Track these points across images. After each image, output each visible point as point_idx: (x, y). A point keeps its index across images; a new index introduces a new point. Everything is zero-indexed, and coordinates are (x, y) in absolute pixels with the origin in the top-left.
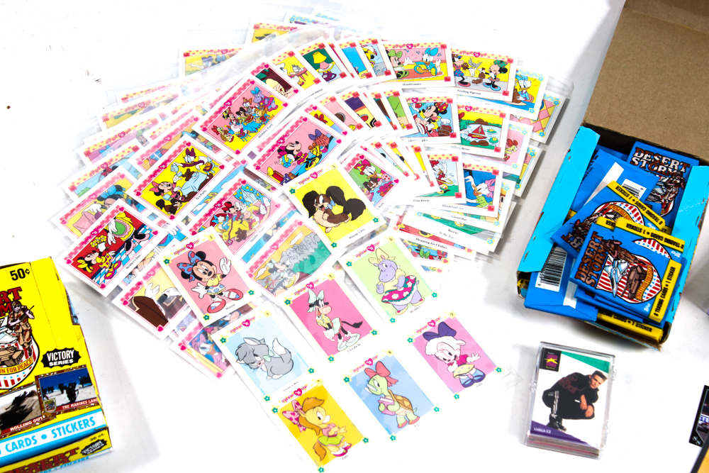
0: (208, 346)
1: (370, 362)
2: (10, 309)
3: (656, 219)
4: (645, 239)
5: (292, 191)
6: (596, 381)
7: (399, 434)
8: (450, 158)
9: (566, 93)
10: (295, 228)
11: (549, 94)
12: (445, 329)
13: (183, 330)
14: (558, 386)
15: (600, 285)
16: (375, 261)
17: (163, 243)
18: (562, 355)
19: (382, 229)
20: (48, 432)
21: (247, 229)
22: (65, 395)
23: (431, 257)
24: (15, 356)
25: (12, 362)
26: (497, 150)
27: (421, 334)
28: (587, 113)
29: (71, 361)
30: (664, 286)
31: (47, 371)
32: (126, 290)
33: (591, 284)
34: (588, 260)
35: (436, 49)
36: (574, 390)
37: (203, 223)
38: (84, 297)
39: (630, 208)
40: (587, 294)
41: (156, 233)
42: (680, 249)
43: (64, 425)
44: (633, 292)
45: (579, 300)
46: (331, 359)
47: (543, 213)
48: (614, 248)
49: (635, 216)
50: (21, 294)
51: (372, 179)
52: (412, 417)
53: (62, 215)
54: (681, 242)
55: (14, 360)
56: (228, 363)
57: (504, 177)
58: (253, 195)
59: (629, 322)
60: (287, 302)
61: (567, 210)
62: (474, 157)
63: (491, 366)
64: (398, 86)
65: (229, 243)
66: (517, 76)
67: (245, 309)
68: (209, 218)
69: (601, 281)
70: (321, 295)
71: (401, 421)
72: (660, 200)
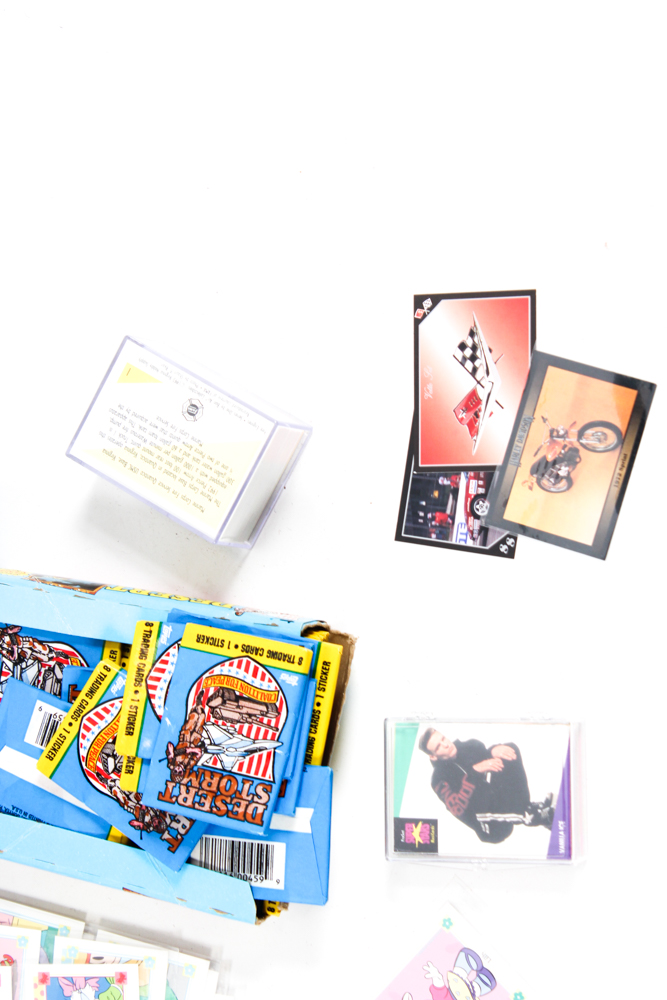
3: (102, 678)
4: (149, 697)
6: (439, 745)
14: (468, 818)
15: (264, 774)
18: (402, 815)
30: (238, 652)
33: (267, 790)
34: (219, 804)
36: (467, 786)
39: (88, 729)
42: (155, 630)
44: (264, 708)
45: (297, 804)
47: (124, 889)
48: (183, 758)
49: (101, 717)
54: (141, 627)
57: (50, 960)
59: (319, 704)
61: (111, 845)
63: (442, 939)
69: (256, 773)
72: (52, 670)
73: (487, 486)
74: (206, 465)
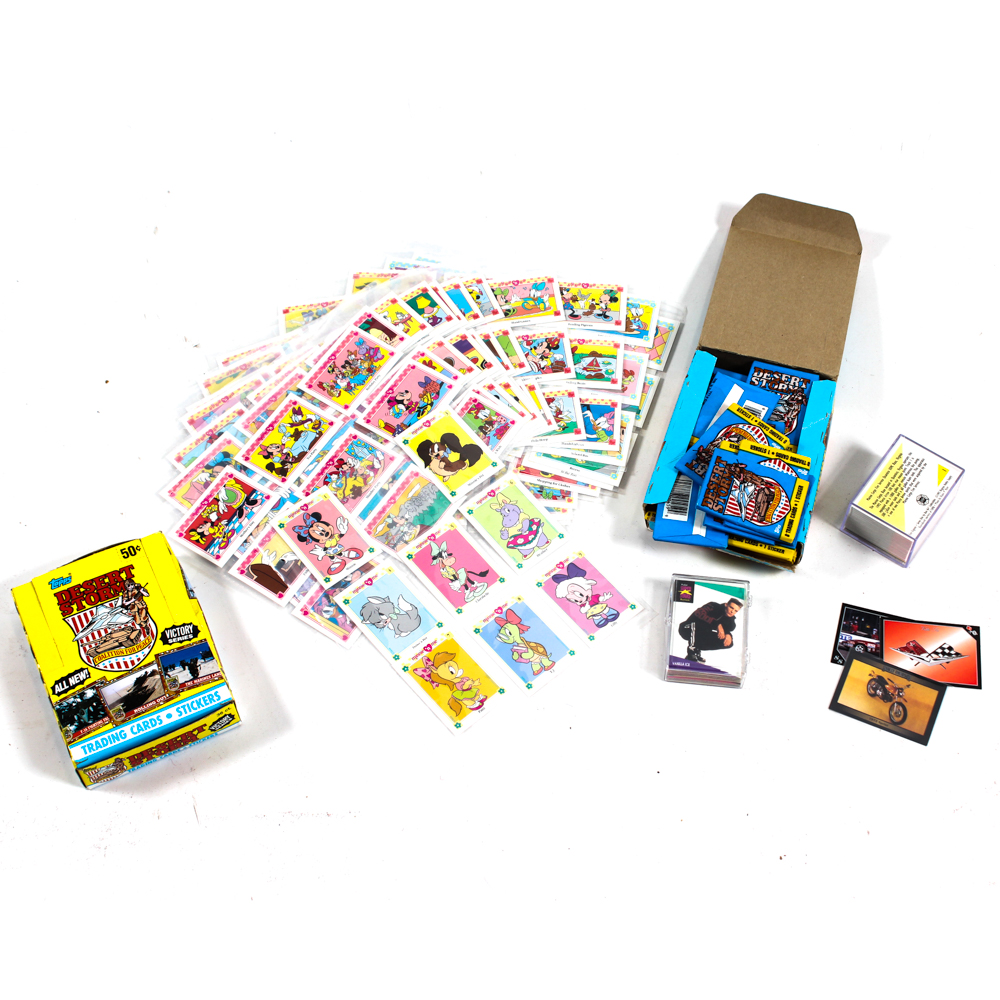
0: (331, 609)
1: (499, 611)
2: (124, 588)
3: (781, 439)
4: (770, 460)
5: (406, 442)
6: (733, 608)
7: (536, 682)
8: (566, 394)
9: (680, 318)
10: (411, 480)
11: (662, 320)
12: (575, 570)
13: (304, 595)
14: (693, 618)
15: (728, 510)
16: (498, 507)
17: (277, 506)
18: (696, 586)
19: (502, 473)
20: (172, 710)
21: (362, 485)
22: (187, 671)
23: (554, 498)
24: (133, 637)
25: (130, 643)
26: (614, 382)
27: (550, 577)
28: (702, 336)
29: (190, 636)
30: (793, 505)
31: (167, 648)
32: (242, 558)
33: (719, 511)
34: (714, 486)
35: (543, 283)
36: (711, 620)
37: (317, 482)
38: (199, 570)
39: (753, 429)
40: (716, 521)
41: (268, 497)
42: (806, 467)
43: (189, 702)
44: (763, 515)
45: (709, 528)
46: (459, 611)
47: (664, 442)
48: (739, 472)
49: (759, 437)
50: (133, 571)
51: (487, 422)
52: (547, 663)
53: (170, 487)
54: (807, 459)
55: (132, 640)
56: (353, 625)
57: (623, 409)
58: (365, 450)
59: (761, 546)
60: (410, 557)
61: (690, 437)
62: (591, 391)
63: (625, 603)
64: (506, 324)
65: (344, 501)
66: (628, 304)
67: (366, 568)
68: (322, 477)
69: (729, 507)
70: (444, 546)
71: (536, 668)
72: (783, 419)
73: (872, 652)
74: (892, 503)
